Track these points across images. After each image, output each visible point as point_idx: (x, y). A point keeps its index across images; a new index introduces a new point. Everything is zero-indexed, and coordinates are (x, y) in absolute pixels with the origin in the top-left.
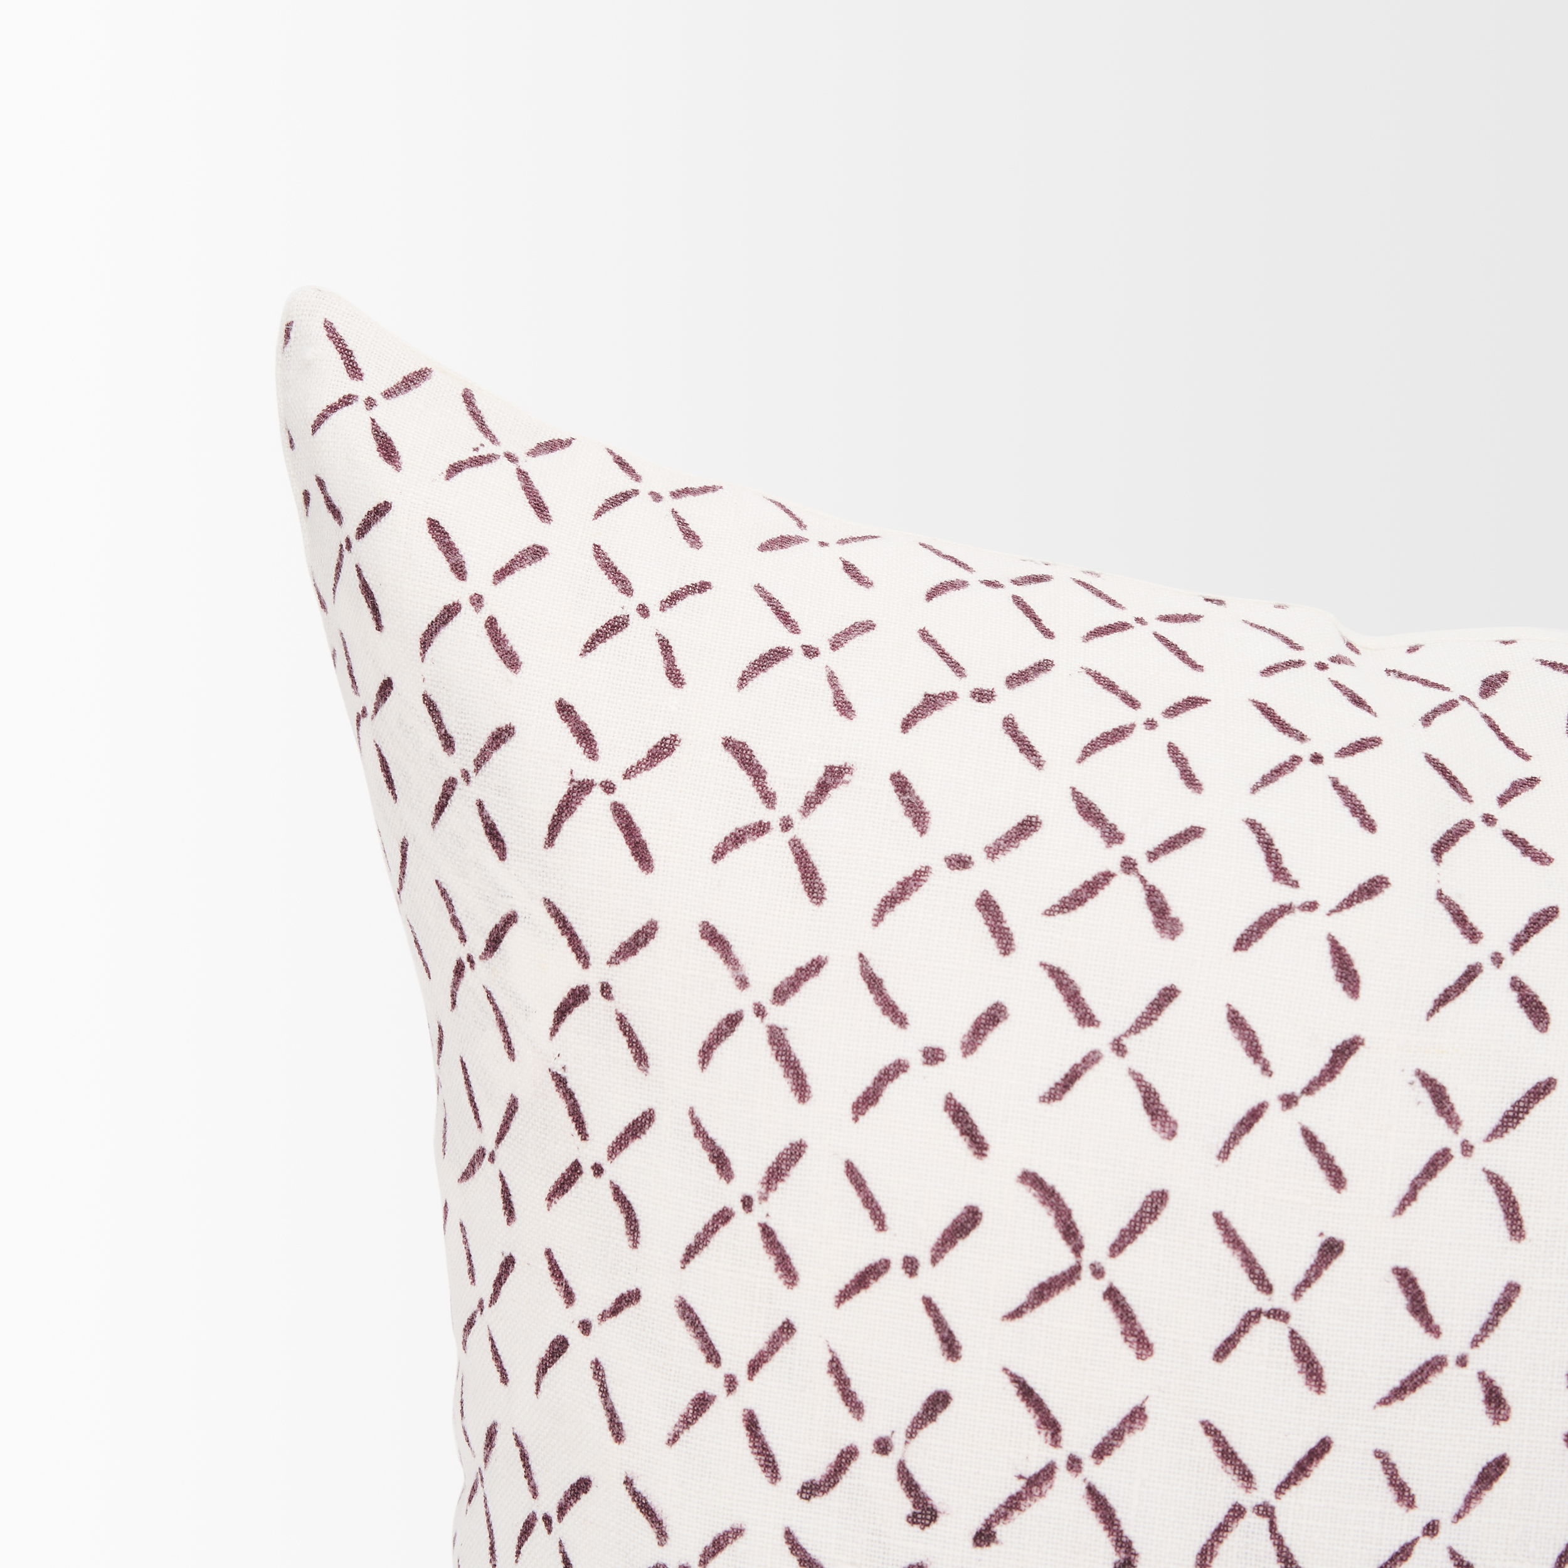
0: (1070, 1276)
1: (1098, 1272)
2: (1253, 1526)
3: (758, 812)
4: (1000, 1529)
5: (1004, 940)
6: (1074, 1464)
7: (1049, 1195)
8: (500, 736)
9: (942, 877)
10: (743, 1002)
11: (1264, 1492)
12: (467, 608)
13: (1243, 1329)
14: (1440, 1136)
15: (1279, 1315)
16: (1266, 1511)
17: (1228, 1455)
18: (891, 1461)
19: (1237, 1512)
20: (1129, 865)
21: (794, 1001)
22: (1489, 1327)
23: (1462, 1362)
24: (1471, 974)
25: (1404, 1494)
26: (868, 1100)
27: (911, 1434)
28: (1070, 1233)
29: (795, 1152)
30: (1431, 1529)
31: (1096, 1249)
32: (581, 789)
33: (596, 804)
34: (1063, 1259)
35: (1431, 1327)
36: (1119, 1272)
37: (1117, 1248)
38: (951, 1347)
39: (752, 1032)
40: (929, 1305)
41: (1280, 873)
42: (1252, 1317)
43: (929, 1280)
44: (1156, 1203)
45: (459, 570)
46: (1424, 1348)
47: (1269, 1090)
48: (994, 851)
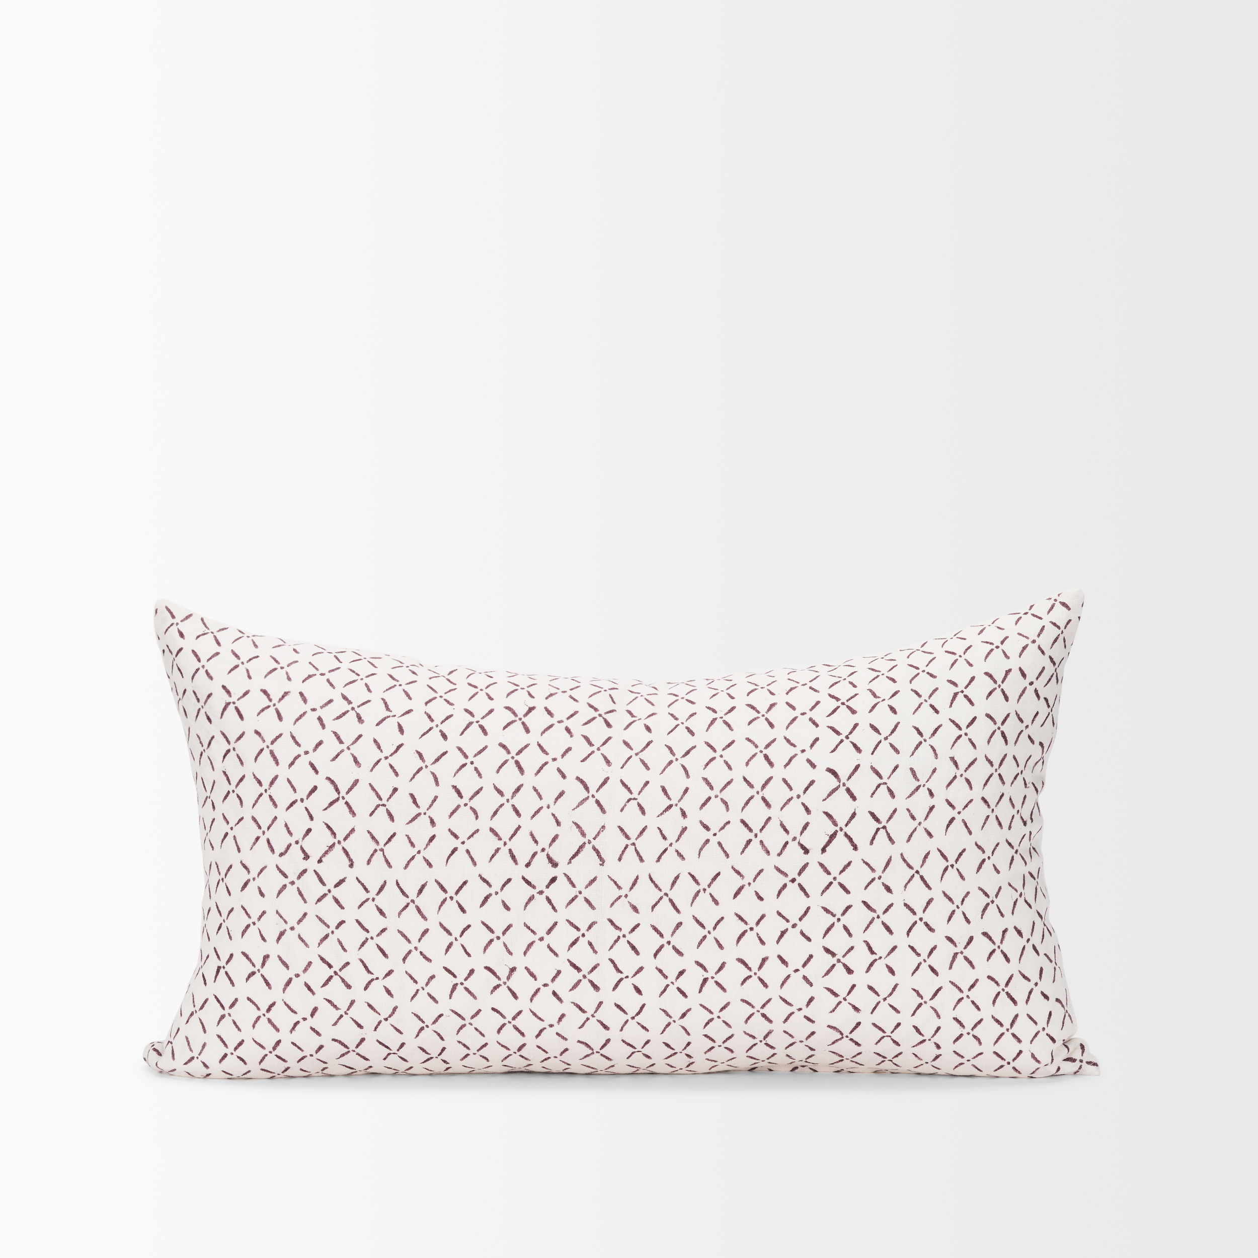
0: (338, 799)
1: (343, 798)
2: (379, 853)
3: (268, 703)
4: (323, 859)
5: (323, 726)
6: (339, 842)
7: (332, 782)
8: (209, 696)
9: (310, 713)
10: (264, 745)
11: (381, 846)
12: (201, 669)
13: (376, 809)
14: (420, 764)
15: (384, 805)
16: (382, 850)
17: (373, 838)
18: (299, 846)
19: (376, 851)
20: (353, 709)
21: (275, 744)
22: (430, 806)
23: (425, 814)
24: (431, 729)
25: (412, 845)
26: (292, 764)
27: (303, 839)
28: (337, 790)
29: (276, 777)
30: (419, 852)
31: (343, 793)
32: (228, 704)
33: (231, 707)
34: (336, 796)
35: (418, 806)
36: (348, 798)
37: (348, 793)
38: (311, 818)
39: (266, 752)
40: (306, 809)
41: (388, 709)
42: (378, 806)
43: (307, 803)
44: (356, 782)
45: (199, 660)
46: (416, 811)
47: (382, 756)
48: (322, 707)
